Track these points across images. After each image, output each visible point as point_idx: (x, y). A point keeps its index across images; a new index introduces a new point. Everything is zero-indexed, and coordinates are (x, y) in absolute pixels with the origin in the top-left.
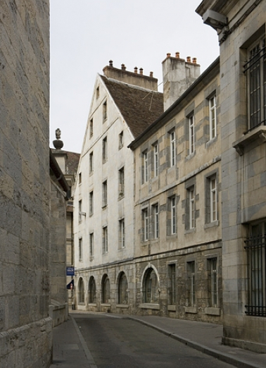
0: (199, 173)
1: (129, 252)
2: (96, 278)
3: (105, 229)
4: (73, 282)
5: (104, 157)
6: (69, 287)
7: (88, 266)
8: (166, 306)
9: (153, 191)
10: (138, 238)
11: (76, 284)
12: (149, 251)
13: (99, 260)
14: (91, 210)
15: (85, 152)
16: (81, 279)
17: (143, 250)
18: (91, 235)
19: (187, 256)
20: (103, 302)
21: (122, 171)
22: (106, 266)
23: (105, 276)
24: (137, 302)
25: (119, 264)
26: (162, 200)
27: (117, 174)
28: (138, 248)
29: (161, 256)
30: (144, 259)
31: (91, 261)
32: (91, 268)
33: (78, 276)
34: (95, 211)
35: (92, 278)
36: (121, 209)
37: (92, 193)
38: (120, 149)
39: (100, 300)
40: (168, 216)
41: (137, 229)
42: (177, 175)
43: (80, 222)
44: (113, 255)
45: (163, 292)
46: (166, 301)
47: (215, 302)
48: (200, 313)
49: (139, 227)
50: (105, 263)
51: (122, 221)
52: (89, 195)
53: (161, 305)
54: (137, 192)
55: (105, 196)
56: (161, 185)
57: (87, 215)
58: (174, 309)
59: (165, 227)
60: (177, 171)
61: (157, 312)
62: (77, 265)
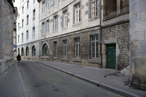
0: (70, 4)
1: (37, 39)
2: (24, 48)
3: (27, 31)
4: (16, 50)
5: (27, 8)
6: (15, 51)
7: (21, 44)
8: (52, 57)
9: (47, 15)
10: (40, 33)
11: (17, 50)
12: (45, 37)
13: (25, 42)
14: (23, 26)
15: (21, 7)
16: (19, 48)
17: (42, 37)
18: (23, 34)
19: (62, 38)
20: (27, 56)
21: (34, 11)
22: (28, 44)
23: (27, 47)
24: (39, 56)
25: (32, 43)
26: (51, 18)
27: (32, 12)
28: (40, 37)
29: (50, 39)
30: (43, 40)
31: (22, 42)
32: (22, 45)
33: (18, 48)
34: (24, 26)
35: (23, 48)
36: (34, 24)
37: (23, 20)
38: (34, 3)
39: (26, 55)
40: (53, 24)
41: (40, 30)
42: (58, 7)
43: (19, 30)
44: (31, 40)
45: (51, 52)
46: (52, 55)
47: (77, 56)
48: (69, 60)
49: (41, 29)
50: (27, 43)
51: (34, 28)
52: (22, 21)
53: (50, 57)
54: (40, 17)
55: (28, 20)
56: (51, 12)
57: (21, 28)
58: (56, 59)
59: (52, 28)
60: (58, 6)
61: (48, 60)
62: (18, 44)
